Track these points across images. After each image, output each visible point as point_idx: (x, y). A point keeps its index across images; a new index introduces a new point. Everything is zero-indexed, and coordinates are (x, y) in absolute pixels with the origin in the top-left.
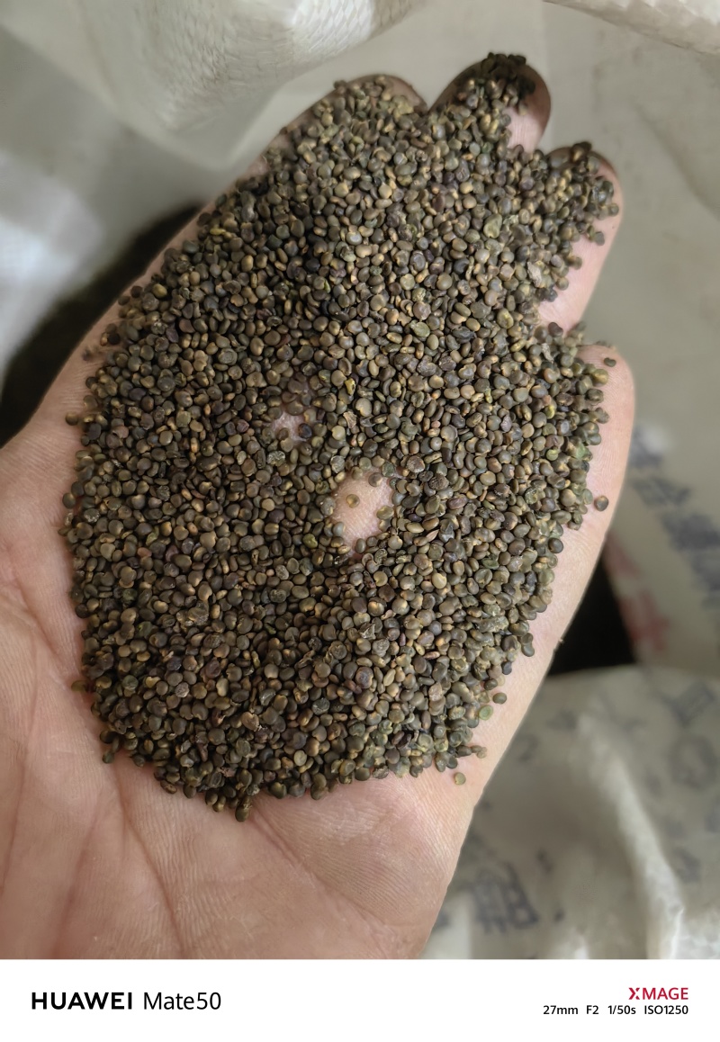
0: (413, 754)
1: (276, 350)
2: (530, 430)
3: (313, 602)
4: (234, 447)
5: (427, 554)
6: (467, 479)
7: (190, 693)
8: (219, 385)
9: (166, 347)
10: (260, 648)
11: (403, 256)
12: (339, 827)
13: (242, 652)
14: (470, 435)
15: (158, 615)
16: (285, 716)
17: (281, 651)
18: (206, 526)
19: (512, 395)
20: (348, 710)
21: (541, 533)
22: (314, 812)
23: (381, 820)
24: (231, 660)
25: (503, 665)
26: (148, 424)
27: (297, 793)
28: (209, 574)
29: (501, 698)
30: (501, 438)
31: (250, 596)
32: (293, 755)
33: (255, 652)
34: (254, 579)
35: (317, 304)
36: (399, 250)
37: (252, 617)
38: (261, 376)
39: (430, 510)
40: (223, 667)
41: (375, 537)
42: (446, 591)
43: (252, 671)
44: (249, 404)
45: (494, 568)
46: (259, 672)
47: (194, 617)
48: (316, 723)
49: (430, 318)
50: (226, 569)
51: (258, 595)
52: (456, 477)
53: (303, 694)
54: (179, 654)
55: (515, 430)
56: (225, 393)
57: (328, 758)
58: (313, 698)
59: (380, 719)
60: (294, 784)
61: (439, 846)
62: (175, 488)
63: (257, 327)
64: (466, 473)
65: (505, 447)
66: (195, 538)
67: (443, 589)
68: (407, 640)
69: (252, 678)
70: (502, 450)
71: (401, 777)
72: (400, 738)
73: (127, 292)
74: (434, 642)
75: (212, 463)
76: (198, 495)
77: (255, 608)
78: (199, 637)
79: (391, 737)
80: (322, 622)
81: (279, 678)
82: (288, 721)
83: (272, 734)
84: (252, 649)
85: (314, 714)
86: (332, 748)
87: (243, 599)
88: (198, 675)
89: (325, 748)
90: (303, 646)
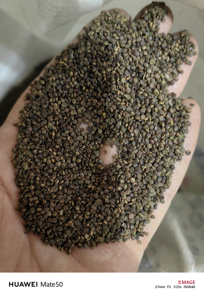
0: (124, 235)
1: (80, 102)
2: (164, 130)
3: (92, 185)
4: (66, 134)
5: (129, 171)
6: (142, 146)
7: (52, 214)
8: (61, 114)
9: (44, 102)
10: (74, 200)
11: (122, 72)
12: (99, 258)
13: (69, 201)
14: (144, 131)
15: (42, 188)
16: (82, 222)
17: (81, 201)
18: (57, 160)
19: (158, 118)
20: (102, 221)
21: (167, 164)
22: (91, 253)
23: (113, 256)
24: (65, 204)
25: (154, 206)
26: (38, 127)
27: (86, 247)
28: (58, 175)
29: (153, 217)
30: (154, 132)
31: (71, 183)
32: (84, 235)
33: (72, 201)
34: (73, 177)
35: (93, 88)
36: (121, 69)
37: (72, 189)
38: (75, 111)
39: (130, 156)
40: (62, 206)
41: (112, 164)
42: (135, 184)
43: (71, 208)
44: (71, 120)
45: (152, 175)
46: (74, 208)
47: (53, 189)
48: (92, 225)
49: (131, 93)
50: (64, 174)
51: (74, 182)
52: (139, 145)
53: (87, 216)
54: (48, 201)
55: (159, 130)
56: (63, 117)
57: (96, 236)
58: (91, 217)
59: (113, 224)
60: (85, 244)
61: (132, 264)
62: (47, 147)
63: (74, 95)
64: (142, 144)
65: (155, 136)
66: (54, 164)
67: (134, 183)
68: (122, 199)
69: (71, 210)
70: (155, 137)
71: (120, 242)
72: (119, 230)
73: (33, 83)
74: (131, 200)
75: (59, 140)
76: (54, 150)
77: (73, 187)
78: (55, 196)
79: (116, 230)
80: (94, 192)
81: (80, 210)
82: (83, 224)
83: (77, 228)
84: (72, 200)
85: (91, 222)
86: (97, 233)
87: (69, 184)
88: (54, 208)
89: (95, 233)
90: (88, 200)
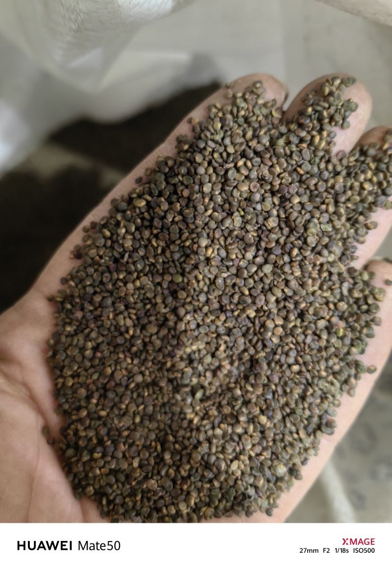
2: (324, 343)
5: (255, 403)
7: (118, 464)
10: (161, 440)
13: (151, 442)
16: (174, 481)
17: (173, 445)
19: (315, 324)
20: (210, 481)
24: (144, 446)
31: (158, 409)
32: (178, 503)
33: (158, 443)
34: (162, 399)
37: (158, 421)
40: (139, 450)
43: (155, 454)
46: (160, 455)
47: (124, 422)
48: (193, 487)
50: (146, 394)
51: (163, 408)
53: (185, 471)
54: (114, 442)
57: (199, 505)
58: (191, 473)
59: (229, 487)
60: (178, 517)
68: (245, 448)
69: (155, 458)
72: (241, 498)
77: (161, 416)
78: (126, 433)
79: (235, 498)
80: (198, 429)
81: (171, 459)
82: (174, 484)
83: (164, 492)
84: (157, 440)
85: (191, 482)
86: (201, 500)
87: (154, 411)
88: (124, 453)
89: (197, 501)
90: (187, 443)
